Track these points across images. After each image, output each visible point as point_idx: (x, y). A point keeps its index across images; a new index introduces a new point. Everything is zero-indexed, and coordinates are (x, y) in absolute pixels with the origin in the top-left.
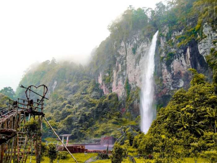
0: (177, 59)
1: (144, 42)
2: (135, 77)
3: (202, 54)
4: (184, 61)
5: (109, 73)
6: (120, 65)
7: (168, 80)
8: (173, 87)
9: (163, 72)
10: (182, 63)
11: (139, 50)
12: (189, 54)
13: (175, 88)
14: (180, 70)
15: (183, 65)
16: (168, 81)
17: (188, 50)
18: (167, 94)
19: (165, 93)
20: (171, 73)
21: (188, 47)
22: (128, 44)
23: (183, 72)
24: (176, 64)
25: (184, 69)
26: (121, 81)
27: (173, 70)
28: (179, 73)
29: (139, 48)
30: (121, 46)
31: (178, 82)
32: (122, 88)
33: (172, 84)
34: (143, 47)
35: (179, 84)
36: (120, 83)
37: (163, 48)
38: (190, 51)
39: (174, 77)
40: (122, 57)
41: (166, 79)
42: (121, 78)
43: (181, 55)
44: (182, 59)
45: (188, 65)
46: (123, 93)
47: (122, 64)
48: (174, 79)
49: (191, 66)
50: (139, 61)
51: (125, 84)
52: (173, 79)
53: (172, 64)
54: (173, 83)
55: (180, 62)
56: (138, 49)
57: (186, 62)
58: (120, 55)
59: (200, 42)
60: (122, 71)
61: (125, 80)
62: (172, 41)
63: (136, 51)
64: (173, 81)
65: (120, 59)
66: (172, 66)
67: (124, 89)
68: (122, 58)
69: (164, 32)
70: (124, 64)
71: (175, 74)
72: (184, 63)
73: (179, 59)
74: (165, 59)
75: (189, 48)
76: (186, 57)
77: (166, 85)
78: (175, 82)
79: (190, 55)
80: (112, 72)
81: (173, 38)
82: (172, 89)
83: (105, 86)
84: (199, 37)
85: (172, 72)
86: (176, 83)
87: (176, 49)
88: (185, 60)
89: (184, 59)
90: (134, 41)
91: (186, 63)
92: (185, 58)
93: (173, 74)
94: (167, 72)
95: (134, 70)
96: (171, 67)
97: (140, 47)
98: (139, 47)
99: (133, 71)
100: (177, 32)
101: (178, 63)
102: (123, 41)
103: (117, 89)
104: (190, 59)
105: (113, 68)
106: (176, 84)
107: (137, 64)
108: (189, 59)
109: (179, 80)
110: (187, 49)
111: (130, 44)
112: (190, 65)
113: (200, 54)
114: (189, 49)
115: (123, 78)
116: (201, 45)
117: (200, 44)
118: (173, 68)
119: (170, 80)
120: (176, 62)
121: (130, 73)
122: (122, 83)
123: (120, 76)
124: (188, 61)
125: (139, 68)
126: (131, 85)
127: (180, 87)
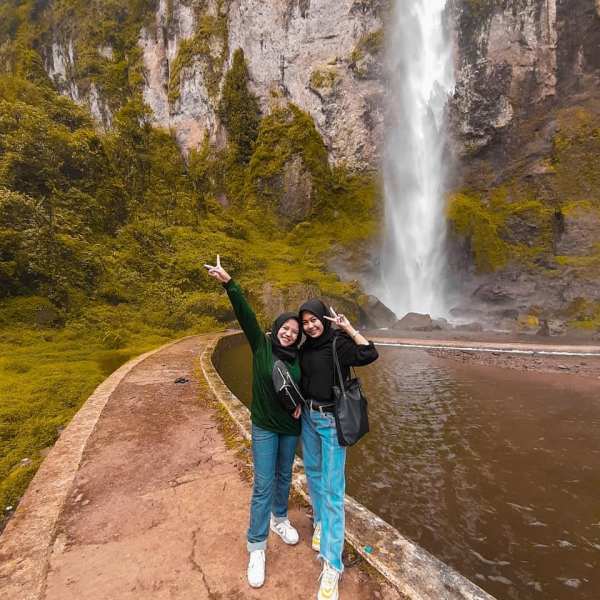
0: (509, 13)
2: (283, 68)
4: (530, 27)
8: (470, 123)
10: (524, 33)
13: (481, 126)
14: (509, 61)
15: (522, 42)
20: (475, 66)
23: (518, 72)
24: (500, 32)
25: (524, 61)
26: (199, 78)
27: (485, 52)
28: (504, 71)
31: (493, 105)
32: (204, 111)
33: (473, 110)
35: (494, 116)
36: (194, 88)
39: (482, 81)
42: (199, 66)
44: (527, 17)
45: (544, 48)
46: (208, 136)
48: (482, 93)
49: (554, 52)
51: (219, 97)
52: (476, 91)
53: (483, 28)
54: (476, 106)
55: (518, 26)
57: (538, 34)
60: (203, 36)
61: (223, 79)
64: (476, 97)
66: (482, 36)
67: (214, 119)
70: (211, 12)
71: (488, 71)
72: (531, 39)
73: (514, 14)
76: (543, 15)
78: (485, 102)
79: (559, 13)
80: (133, 45)
82: (465, 128)
85: (479, 61)
86: (486, 108)
88: (538, 26)
89: (531, 20)
91: (539, 38)
92: (537, 17)
93: (482, 69)
96: (480, 40)
99: (276, 38)
101: (510, 29)
103: (172, 115)
104: (554, 26)
105: (138, 29)
106: (485, 113)
107: (297, 11)
108: (551, 25)
109: (498, 98)
112: (553, 46)
115: (210, 68)
118: (485, 44)
119: (466, 91)
120: (503, 24)
121: (262, 43)
122: (204, 92)
123: (196, 58)
124: (548, 34)
125: (308, 31)
126: (259, 98)
127: (496, 126)
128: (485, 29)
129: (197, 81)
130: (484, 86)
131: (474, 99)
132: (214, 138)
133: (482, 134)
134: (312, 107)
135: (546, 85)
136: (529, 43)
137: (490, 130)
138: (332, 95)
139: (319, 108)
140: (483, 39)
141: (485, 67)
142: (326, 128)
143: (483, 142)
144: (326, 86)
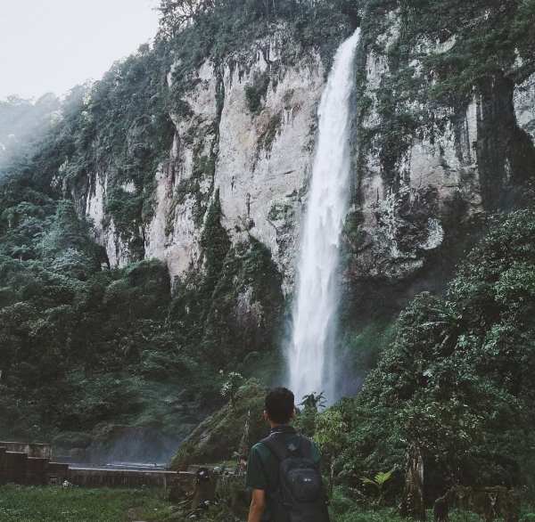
1: (297, 70)
2: (248, 204)
3: (525, 126)
4: (451, 150)
5: (139, 184)
6: (188, 155)
7: (386, 220)
8: (399, 248)
9: (368, 186)
10: (444, 157)
11: (273, 100)
12: (475, 126)
13: (410, 250)
14: (435, 184)
15: (445, 166)
16: (382, 224)
17: (472, 111)
18: (374, 272)
19: (368, 271)
20: (398, 196)
21: (475, 101)
22: (232, 70)
23: (445, 193)
24: (420, 161)
25: (450, 182)
26: (189, 213)
27: (408, 181)
28: (430, 194)
29: (275, 91)
30: (199, 80)
31: (421, 228)
32: (191, 242)
33: (398, 237)
34: (292, 88)
35: (424, 239)
36: (184, 223)
37: (374, 94)
38: (478, 115)
39: (407, 208)
40: (200, 122)
41: (378, 216)
42: (190, 201)
43: (442, 129)
44: (446, 142)
45: (466, 168)
46: (192, 264)
47: (196, 152)
48: (408, 219)
49: (476, 171)
50: (269, 142)
51: (202, 229)
52: (402, 218)
53: (404, 159)
54: (403, 231)
55: (438, 153)
56: (270, 93)
57: (459, 156)
58: (192, 114)
59: (525, 84)
60: (197, 175)
61: (206, 213)
62: (413, 71)
63: (262, 101)
64: (402, 223)
65: (191, 131)
66: (403, 167)
67: (197, 249)
68: (202, 126)
69: (385, 36)
70: (206, 152)
71: (412, 198)
72: (453, 162)
73: (432, 142)
74: (378, 137)
75: (478, 104)
76: (463, 136)
77: (375, 238)
78: (412, 227)
79: (479, 130)
80: (152, 178)
81: (414, 62)
82: (395, 253)
83: (117, 233)
84: (519, 62)
85: (402, 190)
86: (414, 232)
87: (425, 103)
88: (458, 149)
89: (452, 143)
90: (255, 60)
91: (461, 159)
92: (458, 139)
93: (407, 197)
94: (381, 190)
95: (248, 173)
96: (401, 170)
97: (281, 87)
98: (275, 85)
99: (244, 179)
100: (434, 42)
101: (429, 156)
102: (208, 61)
103: (166, 246)
104: (475, 145)
105: (157, 163)
106: (412, 237)
107: (262, 153)
108: (471, 145)
109: (426, 221)
110: (470, 107)
111: (241, 74)
112: (474, 166)
113: (517, 128)
114: (478, 108)
115: (198, 203)
116: (524, 94)
117: (522, 89)
118: (407, 173)
119: (391, 218)
120: (423, 154)
121: (232, 184)
122: (191, 225)
123: (187, 196)
124: (469, 154)
125: (270, 170)
126: (228, 231)
127: (426, 249)
128: (407, 160)
129: (187, 216)
130: (409, 212)
131: (400, 225)
132: (196, 266)
133: (414, 257)
134: (269, 238)
135: (473, 205)
136: (451, 165)
137: (421, 253)
138: (285, 226)
139: (274, 239)
140: (405, 170)
141: (408, 194)
142: (280, 256)
143: (419, 264)
144: (280, 218)
